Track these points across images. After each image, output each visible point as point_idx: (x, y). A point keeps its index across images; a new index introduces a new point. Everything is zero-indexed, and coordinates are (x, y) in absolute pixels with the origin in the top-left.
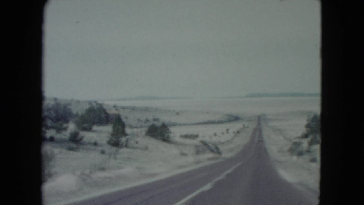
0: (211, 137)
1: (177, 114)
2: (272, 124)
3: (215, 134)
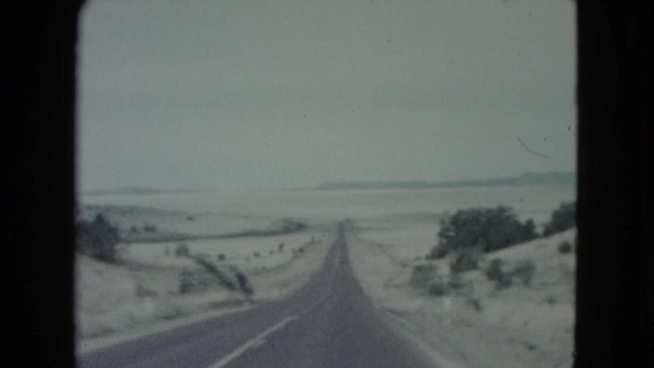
0: (248, 259)
1: (190, 218)
2: (365, 236)
3: (257, 255)
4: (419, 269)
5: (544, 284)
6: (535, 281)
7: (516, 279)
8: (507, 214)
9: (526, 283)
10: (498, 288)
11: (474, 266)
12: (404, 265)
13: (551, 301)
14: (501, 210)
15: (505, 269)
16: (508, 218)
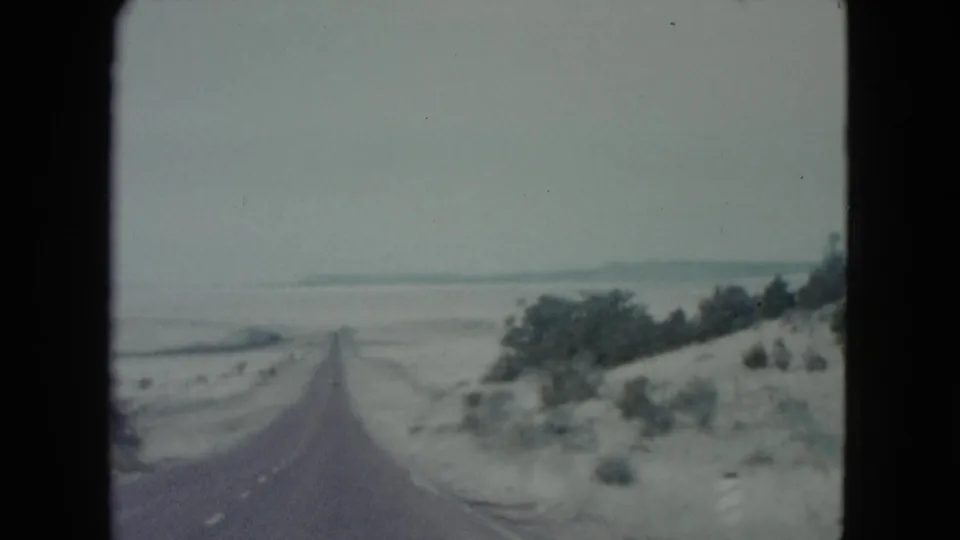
3: (201, 379)
4: (474, 400)
5: (739, 426)
6: (721, 420)
7: (680, 417)
8: (628, 304)
9: (705, 423)
10: (647, 434)
11: (588, 392)
12: (438, 395)
13: (760, 459)
14: (616, 297)
15: (656, 398)
16: (629, 311)
